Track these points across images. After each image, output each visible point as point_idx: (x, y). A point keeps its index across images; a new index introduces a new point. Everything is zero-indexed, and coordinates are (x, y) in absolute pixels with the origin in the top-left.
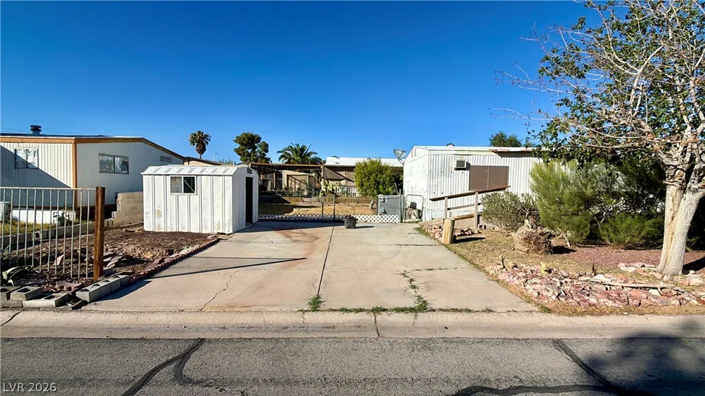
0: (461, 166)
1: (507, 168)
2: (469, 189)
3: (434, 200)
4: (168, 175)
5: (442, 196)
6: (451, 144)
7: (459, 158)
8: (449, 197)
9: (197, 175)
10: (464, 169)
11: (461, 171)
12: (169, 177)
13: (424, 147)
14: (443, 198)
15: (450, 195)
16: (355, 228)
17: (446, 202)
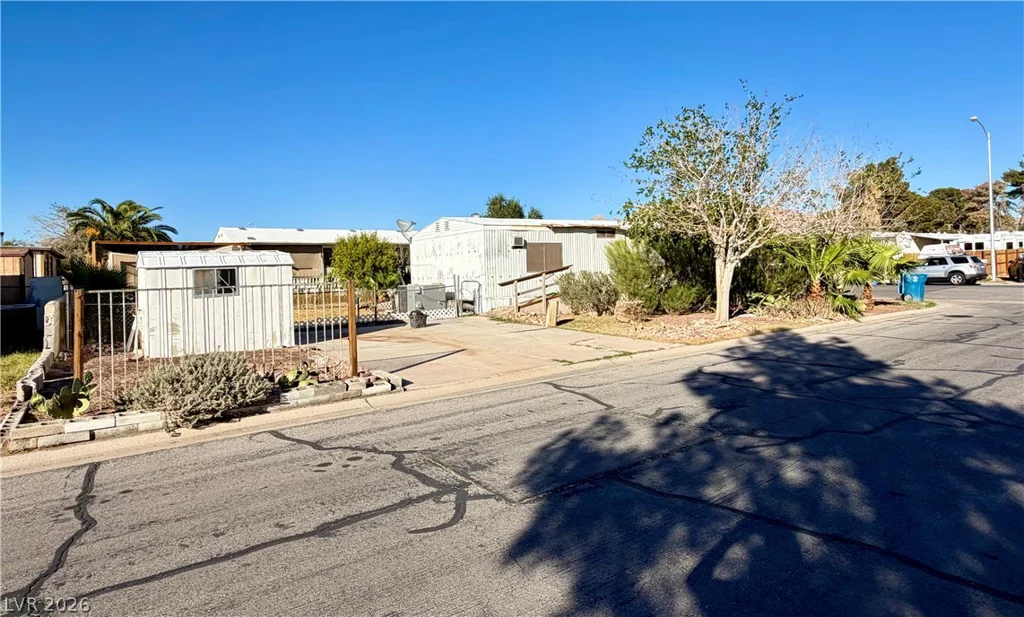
0: (519, 244)
1: (559, 246)
2: (528, 270)
3: (502, 285)
4: (190, 268)
5: (510, 280)
6: (476, 214)
7: (516, 235)
8: (519, 281)
9: (238, 267)
10: (521, 247)
11: (518, 250)
12: (190, 272)
13: (464, 219)
14: (511, 282)
15: (519, 277)
16: (426, 326)
17: (516, 286)
